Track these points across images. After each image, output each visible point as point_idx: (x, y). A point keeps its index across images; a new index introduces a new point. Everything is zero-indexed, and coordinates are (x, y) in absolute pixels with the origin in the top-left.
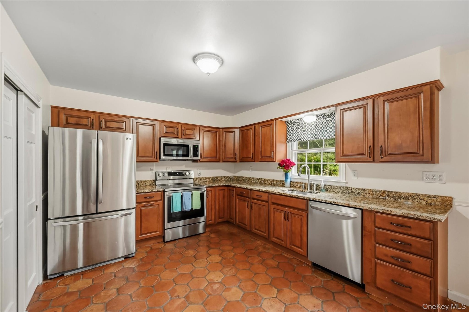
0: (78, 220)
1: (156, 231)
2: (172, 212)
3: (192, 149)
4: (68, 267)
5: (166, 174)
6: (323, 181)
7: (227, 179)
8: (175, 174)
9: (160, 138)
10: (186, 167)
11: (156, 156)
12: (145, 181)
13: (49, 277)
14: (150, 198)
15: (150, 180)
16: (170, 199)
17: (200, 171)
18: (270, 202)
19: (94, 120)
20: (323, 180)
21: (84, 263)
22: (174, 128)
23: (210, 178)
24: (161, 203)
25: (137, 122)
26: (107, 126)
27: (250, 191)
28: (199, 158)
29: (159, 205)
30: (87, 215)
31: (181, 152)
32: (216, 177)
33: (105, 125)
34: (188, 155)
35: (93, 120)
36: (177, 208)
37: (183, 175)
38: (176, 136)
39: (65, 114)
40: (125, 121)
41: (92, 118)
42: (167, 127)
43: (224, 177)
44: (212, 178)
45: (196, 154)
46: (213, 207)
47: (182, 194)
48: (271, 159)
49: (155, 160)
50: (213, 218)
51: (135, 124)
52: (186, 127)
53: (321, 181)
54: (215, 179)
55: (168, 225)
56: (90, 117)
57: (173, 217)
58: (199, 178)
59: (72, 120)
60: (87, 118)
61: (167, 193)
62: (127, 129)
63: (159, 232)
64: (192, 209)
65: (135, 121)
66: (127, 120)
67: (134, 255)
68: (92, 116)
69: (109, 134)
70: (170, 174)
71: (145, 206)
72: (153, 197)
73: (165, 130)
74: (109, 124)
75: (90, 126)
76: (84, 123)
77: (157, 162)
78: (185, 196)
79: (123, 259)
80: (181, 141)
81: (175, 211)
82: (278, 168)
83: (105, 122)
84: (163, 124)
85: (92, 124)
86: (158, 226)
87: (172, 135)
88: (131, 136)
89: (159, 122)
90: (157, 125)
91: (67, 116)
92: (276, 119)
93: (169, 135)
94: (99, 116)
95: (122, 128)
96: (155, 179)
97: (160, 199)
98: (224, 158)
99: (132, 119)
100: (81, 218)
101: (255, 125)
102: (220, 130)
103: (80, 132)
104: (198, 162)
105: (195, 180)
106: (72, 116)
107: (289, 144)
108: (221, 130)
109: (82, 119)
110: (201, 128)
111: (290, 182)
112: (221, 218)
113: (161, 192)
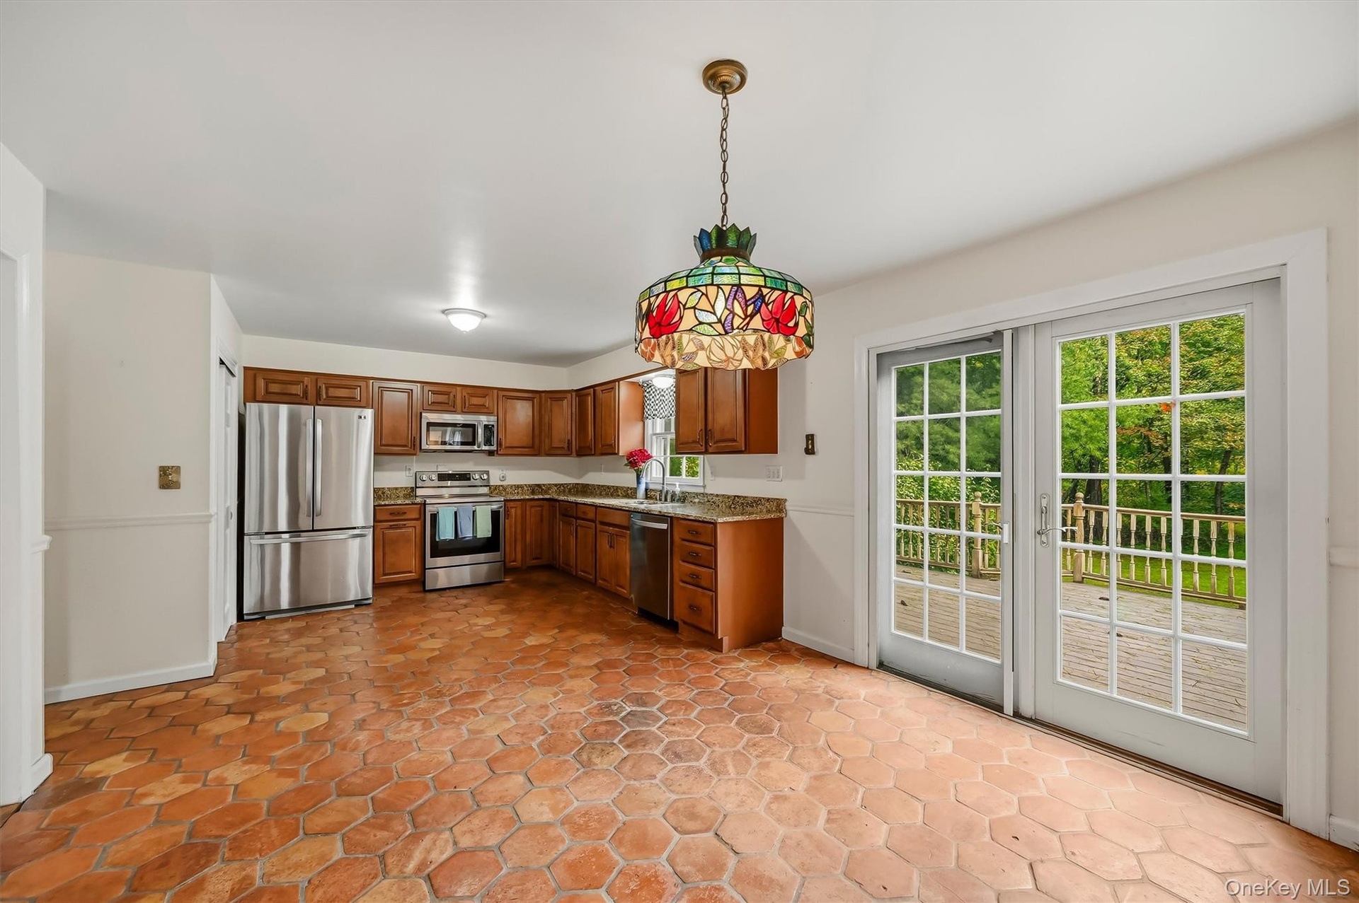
0: (281, 538)
1: (411, 572)
2: (437, 540)
3: (480, 431)
4: (268, 607)
5: (434, 477)
6: (677, 486)
7: (561, 488)
8: (451, 477)
9: (421, 413)
10: (476, 464)
11: (414, 445)
12: (396, 489)
13: (246, 617)
14: (398, 514)
15: (406, 488)
16: (434, 517)
17: (504, 472)
18: (597, 522)
19: (309, 387)
20: (677, 484)
21: (291, 603)
22: (448, 394)
23: (525, 487)
24: (418, 524)
25: (379, 387)
26: (330, 395)
27: (576, 506)
28: (494, 448)
29: (415, 527)
30: (294, 531)
31: (458, 438)
32: (539, 486)
33: (327, 393)
34: (473, 443)
35: (306, 386)
36: (446, 532)
37: (469, 479)
38: (452, 409)
39: (264, 379)
40: (360, 386)
41: (306, 383)
42: (434, 393)
43: (556, 485)
44: (530, 486)
45: (488, 441)
46: (519, 537)
47: (455, 509)
48: (609, 449)
49: (412, 452)
50: (519, 556)
51: (376, 389)
52: (470, 391)
53: (675, 485)
54: (536, 488)
55: (430, 561)
56: (303, 382)
57: (440, 549)
58: (502, 486)
59: (274, 388)
60: (297, 383)
61: (428, 508)
62: (364, 400)
63: (415, 573)
64: (475, 537)
65: (377, 384)
66: (363, 384)
67: (370, 601)
68: (306, 380)
69: (333, 411)
70: (442, 477)
71: (391, 527)
72: (405, 513)
73: (431, 397)
74: (333, 392)
75: (301, 395)
76: (294, 392)
77: (415, 454)
78: (461, 513)
79: (353, 606)
80: (459, 418)
81: (442, 538)
82: (626, 465)
83: (327, 389)
84: (427, 388)
85: (305, 393)
86: (413, 563)
87: (446, 407)
88: (369, 413)
89: (419, 385)
90: (417, 389)
91: (268, 382)
92: (619, 380)
93: (437, 407)
94: (317, 380)
95: (354, 398)
96: (414, 486)
97: (417, 516)
98: (547, 448)
99: (372, 381)
100: (287, 536)
101: (596, 388)
102: (540, 396)
103: (284, 410)
104: (494, 456)
105: (494, 490)
106: (274, 382)
107: (649, 422)
108: (543, 394)
109: (289, 386)
110: (501, 393)
111: (646, 490)
112: (534, 559)
113: (419, 506)
